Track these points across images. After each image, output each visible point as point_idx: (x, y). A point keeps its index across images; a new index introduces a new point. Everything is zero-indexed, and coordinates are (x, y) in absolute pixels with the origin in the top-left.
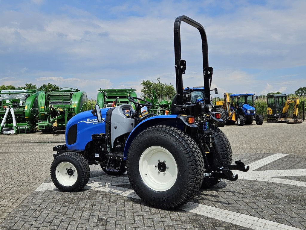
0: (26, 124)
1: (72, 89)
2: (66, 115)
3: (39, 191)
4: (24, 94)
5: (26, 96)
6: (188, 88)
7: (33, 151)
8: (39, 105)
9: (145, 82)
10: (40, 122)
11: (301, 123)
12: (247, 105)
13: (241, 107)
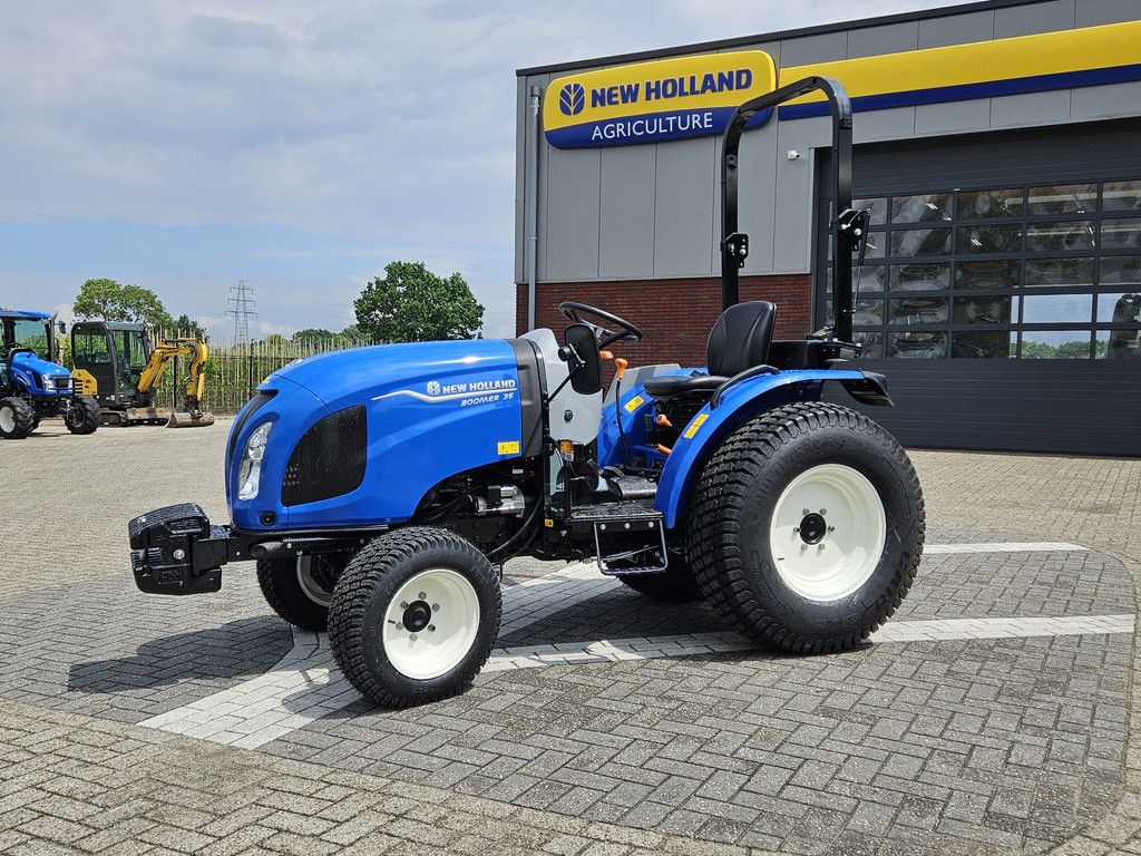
11: (210, 423)
12: (28, 357)
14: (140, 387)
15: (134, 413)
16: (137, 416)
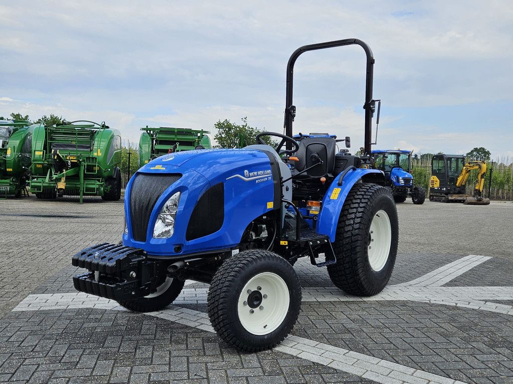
0: (8, 181)
1: (94, 123)
2: (82, 168)
3: (22, 312)
4: (7, 127)
5: (10, 132)
6: (300, 134)
7: (18, 230)
8: (33, 149)
9: (222, 122)
10: (33, 178)
11: (487, 204)
12: (399, 169)
13: (389, 172)
14: (457, 185)
15: (452, 196)
16: (453, 198)
